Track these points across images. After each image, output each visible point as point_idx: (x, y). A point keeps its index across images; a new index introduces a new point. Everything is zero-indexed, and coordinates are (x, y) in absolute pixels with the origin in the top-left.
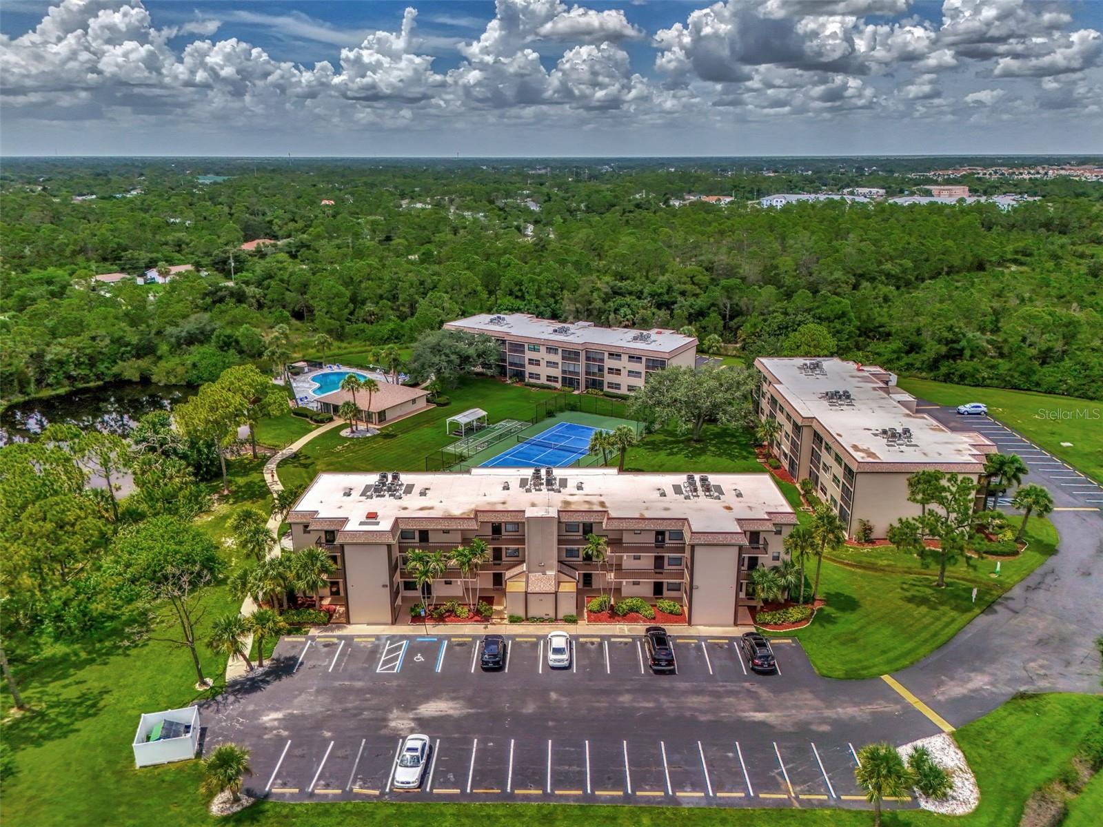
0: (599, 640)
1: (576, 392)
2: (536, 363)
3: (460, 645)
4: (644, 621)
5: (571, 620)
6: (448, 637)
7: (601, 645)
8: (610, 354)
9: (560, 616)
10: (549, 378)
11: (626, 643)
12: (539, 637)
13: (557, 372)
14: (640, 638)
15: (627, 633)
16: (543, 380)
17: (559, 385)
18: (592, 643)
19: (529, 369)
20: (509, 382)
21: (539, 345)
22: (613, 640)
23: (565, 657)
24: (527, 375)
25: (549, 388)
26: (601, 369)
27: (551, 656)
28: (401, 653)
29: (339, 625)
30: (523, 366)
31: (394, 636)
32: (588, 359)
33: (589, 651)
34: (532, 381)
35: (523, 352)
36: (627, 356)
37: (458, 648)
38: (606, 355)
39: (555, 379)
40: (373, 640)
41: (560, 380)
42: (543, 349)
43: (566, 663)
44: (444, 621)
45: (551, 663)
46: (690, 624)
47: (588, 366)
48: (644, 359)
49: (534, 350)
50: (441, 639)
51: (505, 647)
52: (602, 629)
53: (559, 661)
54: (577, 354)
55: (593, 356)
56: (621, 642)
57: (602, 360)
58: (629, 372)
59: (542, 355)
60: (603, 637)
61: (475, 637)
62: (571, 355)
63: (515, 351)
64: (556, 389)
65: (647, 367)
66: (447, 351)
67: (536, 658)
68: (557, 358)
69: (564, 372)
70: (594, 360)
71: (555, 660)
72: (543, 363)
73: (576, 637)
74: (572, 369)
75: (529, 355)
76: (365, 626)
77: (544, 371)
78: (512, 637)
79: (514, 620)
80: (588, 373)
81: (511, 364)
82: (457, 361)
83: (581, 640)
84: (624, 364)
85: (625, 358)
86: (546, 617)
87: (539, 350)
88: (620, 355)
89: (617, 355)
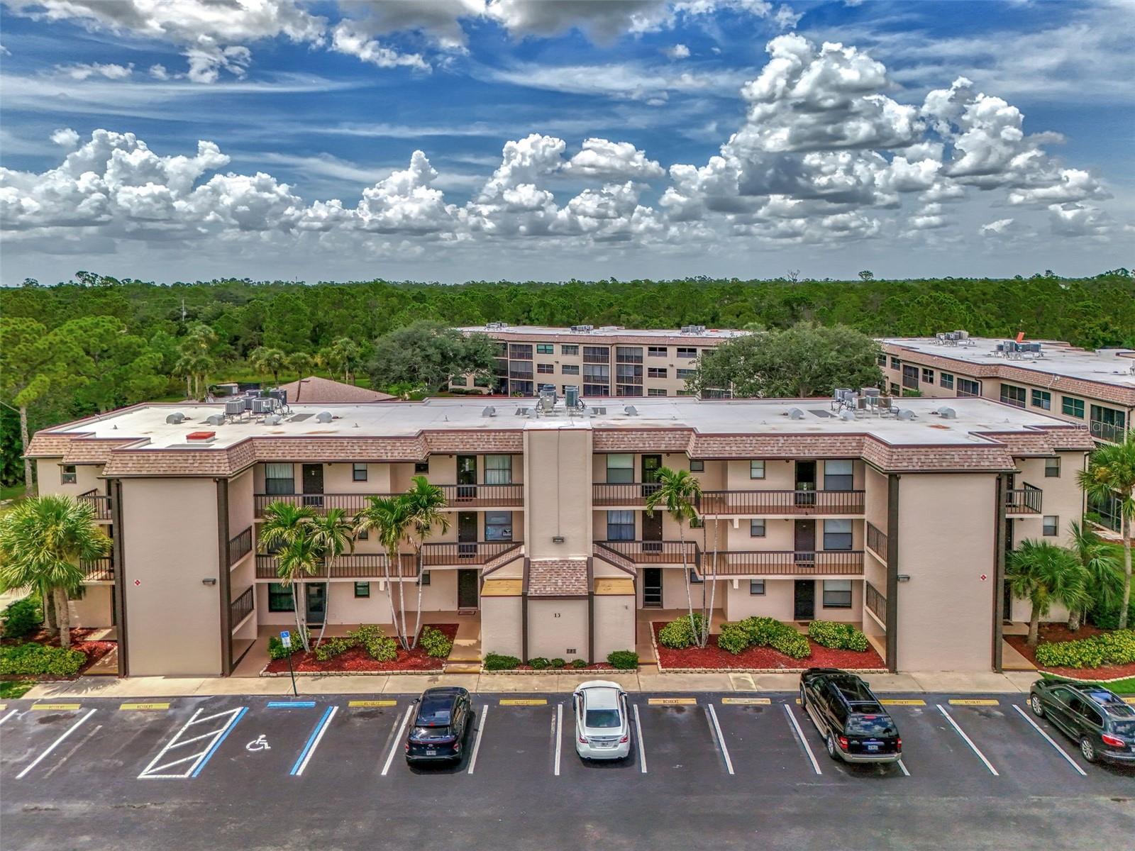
0: (693, 701)
2: (549, 369)
3: (365, 714)
4: (789, 665)
5: (623, 662)
6: (341, 700)
7: (699, 712)
8: (650, 349)
9: (601, 655)
11: (758, 709)
12: (554, 699)
13: (576, 378)
14: (790, 697)
15: (755, 688)
18: (680, 709)
19: (538, 378)
21: (552, 344)
22: (725, 701)
23: (620, 731)
24: (535, 388)
26: (638, 372)
27: (584, 731)
28: (220, 734)
29: (103, 678)
30: (530, 375)
31: (217, 699)
32: (620, 358)
33: (673, 725)
35: (530, 356)
36: (675, 349)
37: (359, 722)
38: (646, 349)
40: (166, 706)
41: (581, 390)
42: (557, 349)
43: (622, 749)
44: (340, 668)
45: (584, 749)
46: (893, 670)
47: (620, 369)
48: (699, 351)
49: (546, 351)
50: (323, 702)
51: (471, 719)
52: (696, 681)
53: (605, 741)
54: (606, 349)
55: (627, 355)
56: (746, 707)
57: (640, 359)
58: (679, 371)
59: (557, 357)
60: (703, 698)
61: (403, 700)
62: (595, 352)
63: (521, 356)
66: (425, 343)
67: (548, 742)
68: (577, 360)
69: (586, 378)
70: (629, 359)
71: (595, 740)
72: (558, 369)
73: (641, 698)
74: (597, 373)
75: (538, 359)
76: (160, 680)
77: (558, 379)
78: (491, 699)
79: (496, 663)
80: (619, 379)
81: (514, 374)
82: (437, 358)
83: (652, 702)
84: (671, 361)
85: (672, 351)
86: (569, 658)
87: (551, 352)
88: (665, 350)
89: (661, 349)
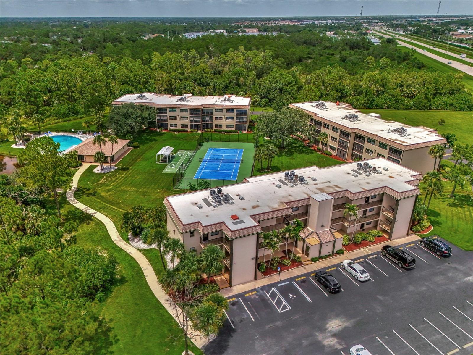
1: (199, 132)
2: (174, 118)
8: (216, 109)
10: (182, 126)
13: (187, 122)
16: (179, 127)
17: (188, 129)
19: (170, 122)
20: (159, 130)
21: (176, 108)
24: (169, 125)
25: (184, 131)
26: (211, 117)
30: (166, 120)
32: (204, 113)
34: (172, 128)
35: (166, 113)
36: (226, 110)
38: (214, 110)
39: (186, 126)
41: (189, 126)
42: (178, 110)
47: (203, 117)
48: (235, 111)
49: (173, 111)
54: (199, 111)
55: (207, 111)
57: (212, 113)
58: (227, 118)
59: (178, 113)
62: (195, 112)
63: (162, 113)
64: (187, 131)
65: (237, 114)
68: (187, 114)
69: (191, 121)
70: (208, 113)
72: (178, 118)
74: (195, 120)
75: (169, 114)
77: (179, 122)
80: (204, 121)
81: (158, 120)
84: (224, 114)
85: (224, 111)
87: (176, 111)
88: (222, 110)
89: (220, 110)
